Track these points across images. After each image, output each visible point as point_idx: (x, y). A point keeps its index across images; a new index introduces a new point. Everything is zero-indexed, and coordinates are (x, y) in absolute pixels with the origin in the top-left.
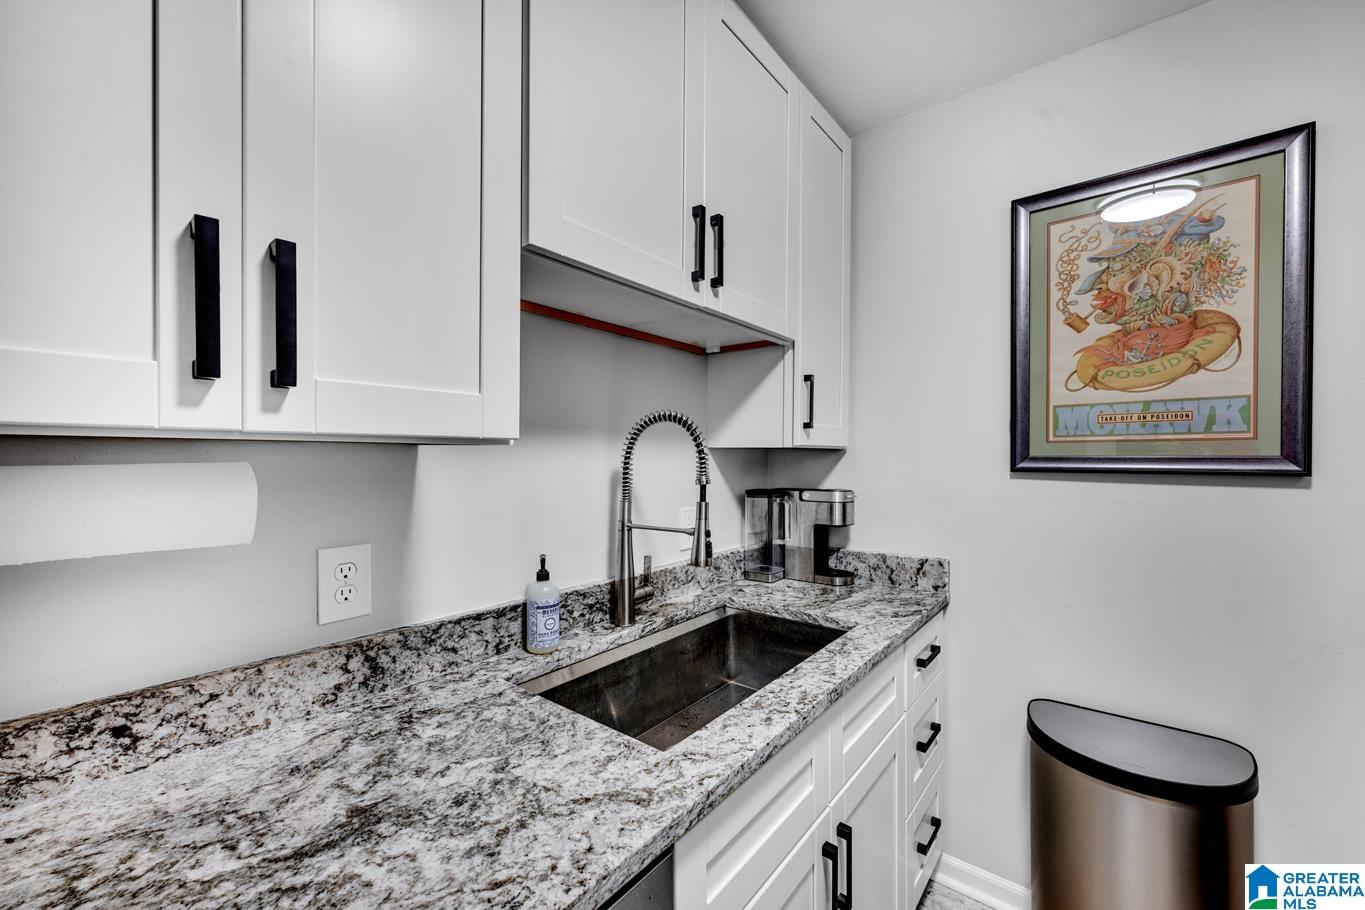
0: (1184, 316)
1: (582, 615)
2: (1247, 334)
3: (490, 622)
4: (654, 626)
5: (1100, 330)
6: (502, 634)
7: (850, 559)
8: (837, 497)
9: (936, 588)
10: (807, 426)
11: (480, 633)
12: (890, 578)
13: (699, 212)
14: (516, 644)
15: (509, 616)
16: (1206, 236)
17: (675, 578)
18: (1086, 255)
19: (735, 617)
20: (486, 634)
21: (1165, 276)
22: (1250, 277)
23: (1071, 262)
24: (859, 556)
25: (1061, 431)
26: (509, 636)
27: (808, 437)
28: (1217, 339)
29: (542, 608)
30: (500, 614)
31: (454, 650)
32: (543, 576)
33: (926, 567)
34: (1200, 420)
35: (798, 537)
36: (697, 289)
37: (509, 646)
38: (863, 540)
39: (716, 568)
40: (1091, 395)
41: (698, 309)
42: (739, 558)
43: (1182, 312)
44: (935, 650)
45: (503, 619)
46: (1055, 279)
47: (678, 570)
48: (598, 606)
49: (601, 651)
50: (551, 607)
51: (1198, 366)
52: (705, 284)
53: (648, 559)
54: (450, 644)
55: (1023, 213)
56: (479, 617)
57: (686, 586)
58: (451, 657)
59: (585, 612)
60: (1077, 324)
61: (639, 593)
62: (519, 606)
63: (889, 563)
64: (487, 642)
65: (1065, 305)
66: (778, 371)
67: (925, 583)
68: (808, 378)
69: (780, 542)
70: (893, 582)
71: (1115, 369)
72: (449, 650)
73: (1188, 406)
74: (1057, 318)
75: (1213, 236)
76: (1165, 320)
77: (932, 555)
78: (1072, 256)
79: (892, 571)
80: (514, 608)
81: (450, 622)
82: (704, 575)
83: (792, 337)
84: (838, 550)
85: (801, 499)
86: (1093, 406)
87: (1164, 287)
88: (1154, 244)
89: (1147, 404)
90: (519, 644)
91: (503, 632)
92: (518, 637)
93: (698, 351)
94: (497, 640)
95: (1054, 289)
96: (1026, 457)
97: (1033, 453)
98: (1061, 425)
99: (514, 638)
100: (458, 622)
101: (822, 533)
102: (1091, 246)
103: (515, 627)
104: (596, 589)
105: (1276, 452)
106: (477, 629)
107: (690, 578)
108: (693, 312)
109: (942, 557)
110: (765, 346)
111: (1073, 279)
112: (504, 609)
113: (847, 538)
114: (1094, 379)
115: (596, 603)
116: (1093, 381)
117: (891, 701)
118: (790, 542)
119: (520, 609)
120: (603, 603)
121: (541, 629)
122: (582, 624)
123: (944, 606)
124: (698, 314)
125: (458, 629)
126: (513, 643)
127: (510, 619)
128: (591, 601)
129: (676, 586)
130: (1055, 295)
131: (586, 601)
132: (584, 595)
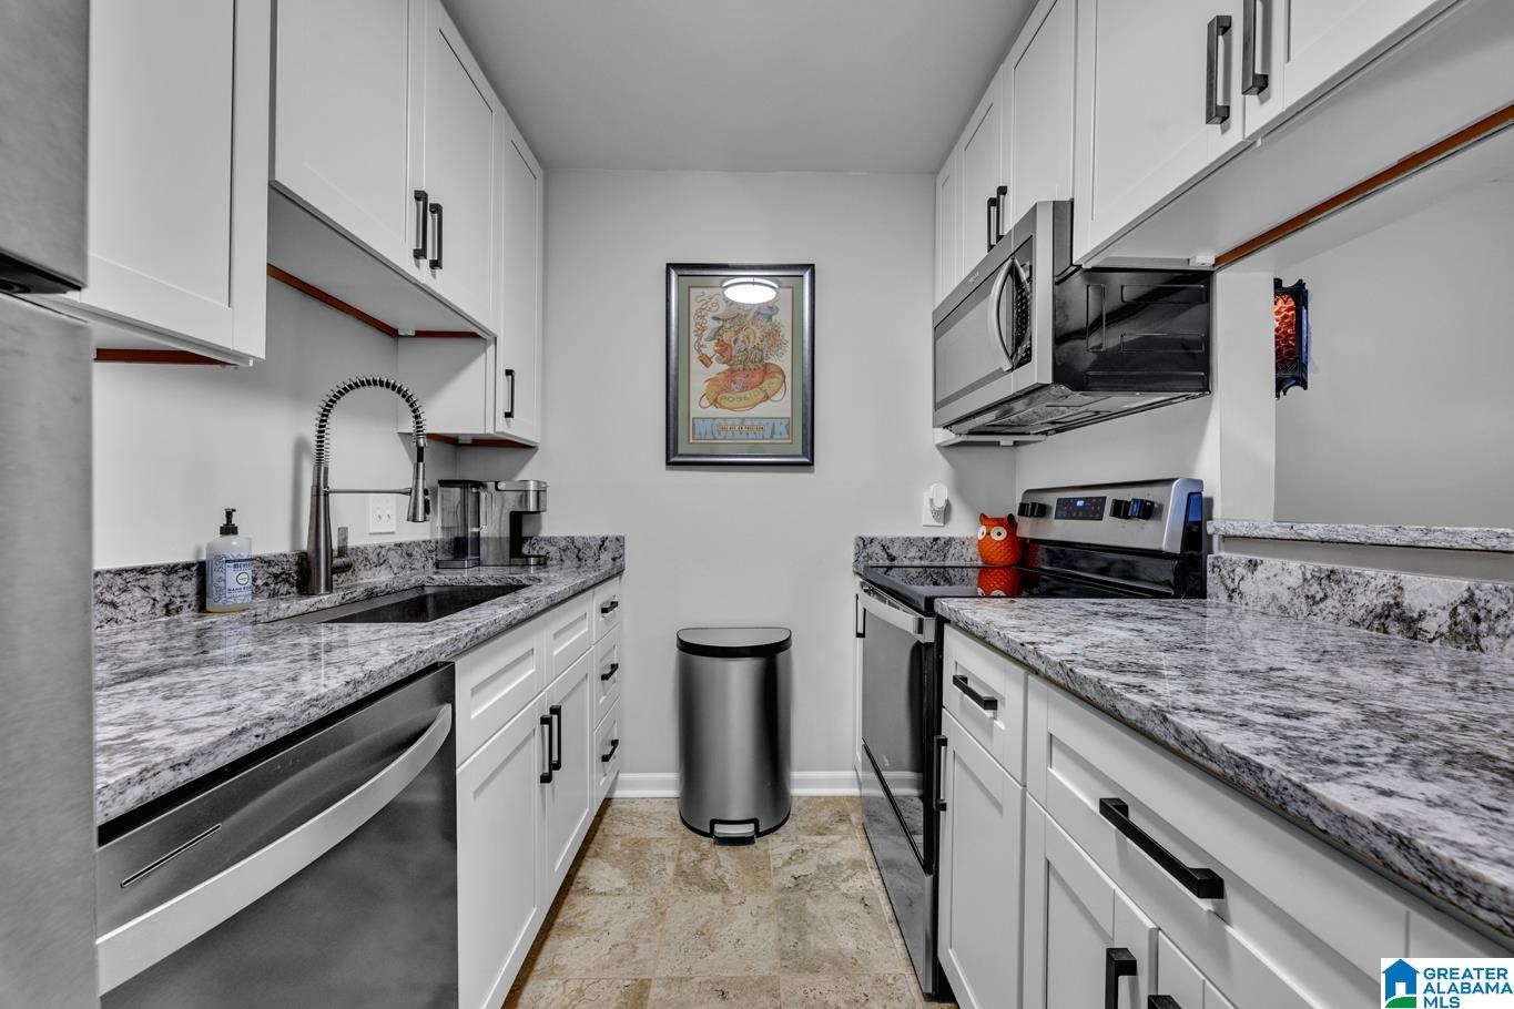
0: (760, 365)
1: (267, 584)
2: (788, 380)
3: (158, 577)
4: (354, 595)
5: (719, 368)
6: (173, 593)
7: (542, 544)
8: (532, 486)
9: (614, 559)
10: (508, 415)
11: (145, 589)
12: (577, 557)
13: (420, 196)
14: (189, 607)
15: (181, 575)
16: (770, 317)
17: (366, 558)
18: (711, 314)
19: (435, 595)
20: (154, 591)
21: (752, 337)
22: (789, 344)
23: (702, 317)
24: (550, 541)
25: (697, 436)
26: (181, 596)
27: (509, 425)
28: (776, 381)
29: (234, 561)
30: (171, 570)
31: (114, 605)
32: (229, 529)
33: (607, 543)
34: (768, 430)
35: (492, 526)
36: (418, 266)
37: (181, 608)
38: (554, 526)
39: (408, 555)
40: (713, 411)
41: (417, 285)
42: (430, 548)
43: (760, 362)
44: (614, 604)
45: (173, 576)
46: (693, 328)
47: (370, 550)
48: (284, 576)
49: (300, 612)
50: (244, 560)
51: (767, 398)
52: (425, 263)
53: (343, 531)
54: (108, 597)
55: (673, 275)
56: (144, 570)
57: (378, 568)
58: (110, 612)
59: (270, 581)
60: (706, 361)
61: (337, 562)
62: (193, 565)
63: (576, 543)
64: (154, 600)
65: (700, 346)
66: (480, 362)
67: (605, 557)
68: (509, 372)
69: (476, 530)
70: (579, 559)
71: (727, 395)
72: (106, 603)
73: (764, 422)
74: (694, 355)
75: (774, 317)
76: (752, 366)
77: (611, 533)
78: (703, 313)
79: (579, 550)
80: (188, 566)
81: (108, 572)
82: (396, 561)
83: (496, 332)
84: (531, 538)
85: (497, 489)
86: (715, 419)
87: (751, 345)
88: (746, 316)
89: (743, 419)
90: (192, 607)
91: (173, 591)
92: (192, 599)
93: (392, 333)
94: (167, 600)
95: (692, 334)
96: (676, 454)
97: (680, 452)
98: (697, 431)
99: (188, 599)
100: (119, 573)
101: (516, 519)
102: (714, 309)
103: (190, 588)
104: (281, 559)
105: (800, 452)
106: (143, 583)
107: (381, 561)
108: (412, 286)
109: (618, 534)
110: (471, 336)
111: (704, 329)
112: (175, 566)
113: (539, 528)
114: (715, 401)
115: (281, 574)
116: (715, 402)
117: (582, 632)
118: (486, 530)
119: (194, 568)
120: (290, 575)
121: (232, 584)
122: (266, 594)
123: (620, 573)
124: (415, 289)
125: (119, 581)
126: (185, 605)
127: (183, 578)
128: (277, 570)
129: (368, 567)
130: (694, 339)
131: (270, 570)
132: (269, 563)
